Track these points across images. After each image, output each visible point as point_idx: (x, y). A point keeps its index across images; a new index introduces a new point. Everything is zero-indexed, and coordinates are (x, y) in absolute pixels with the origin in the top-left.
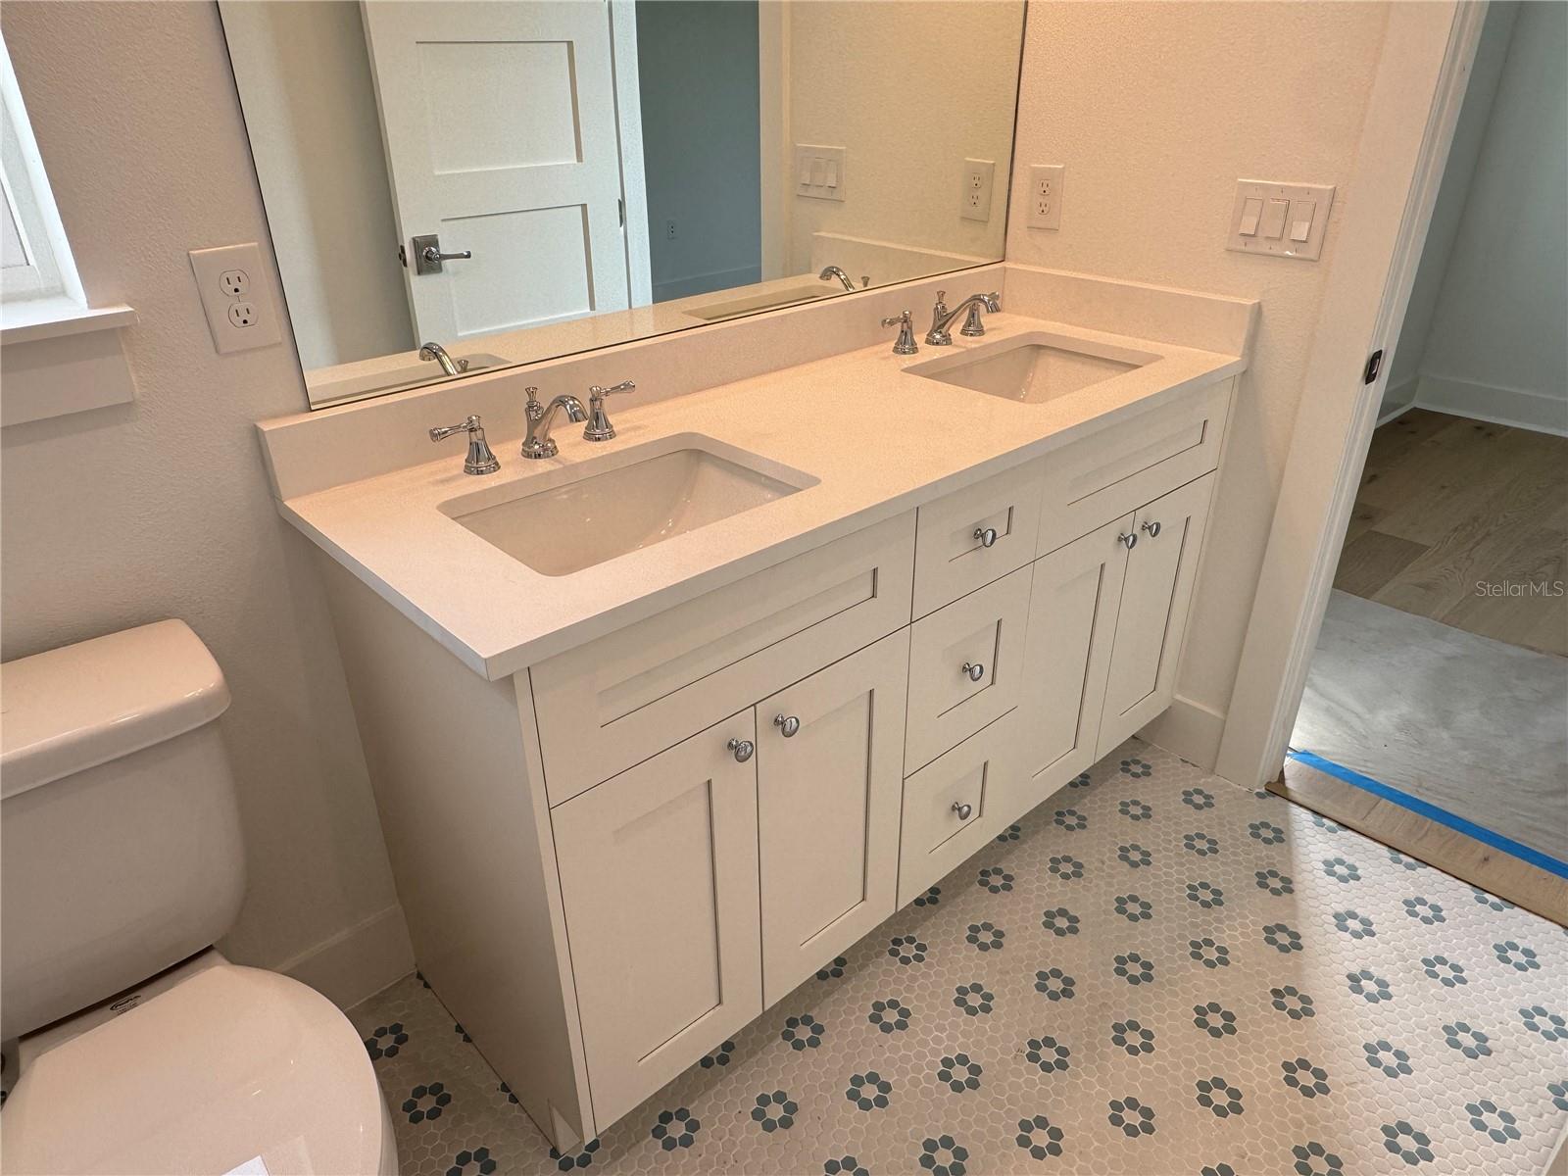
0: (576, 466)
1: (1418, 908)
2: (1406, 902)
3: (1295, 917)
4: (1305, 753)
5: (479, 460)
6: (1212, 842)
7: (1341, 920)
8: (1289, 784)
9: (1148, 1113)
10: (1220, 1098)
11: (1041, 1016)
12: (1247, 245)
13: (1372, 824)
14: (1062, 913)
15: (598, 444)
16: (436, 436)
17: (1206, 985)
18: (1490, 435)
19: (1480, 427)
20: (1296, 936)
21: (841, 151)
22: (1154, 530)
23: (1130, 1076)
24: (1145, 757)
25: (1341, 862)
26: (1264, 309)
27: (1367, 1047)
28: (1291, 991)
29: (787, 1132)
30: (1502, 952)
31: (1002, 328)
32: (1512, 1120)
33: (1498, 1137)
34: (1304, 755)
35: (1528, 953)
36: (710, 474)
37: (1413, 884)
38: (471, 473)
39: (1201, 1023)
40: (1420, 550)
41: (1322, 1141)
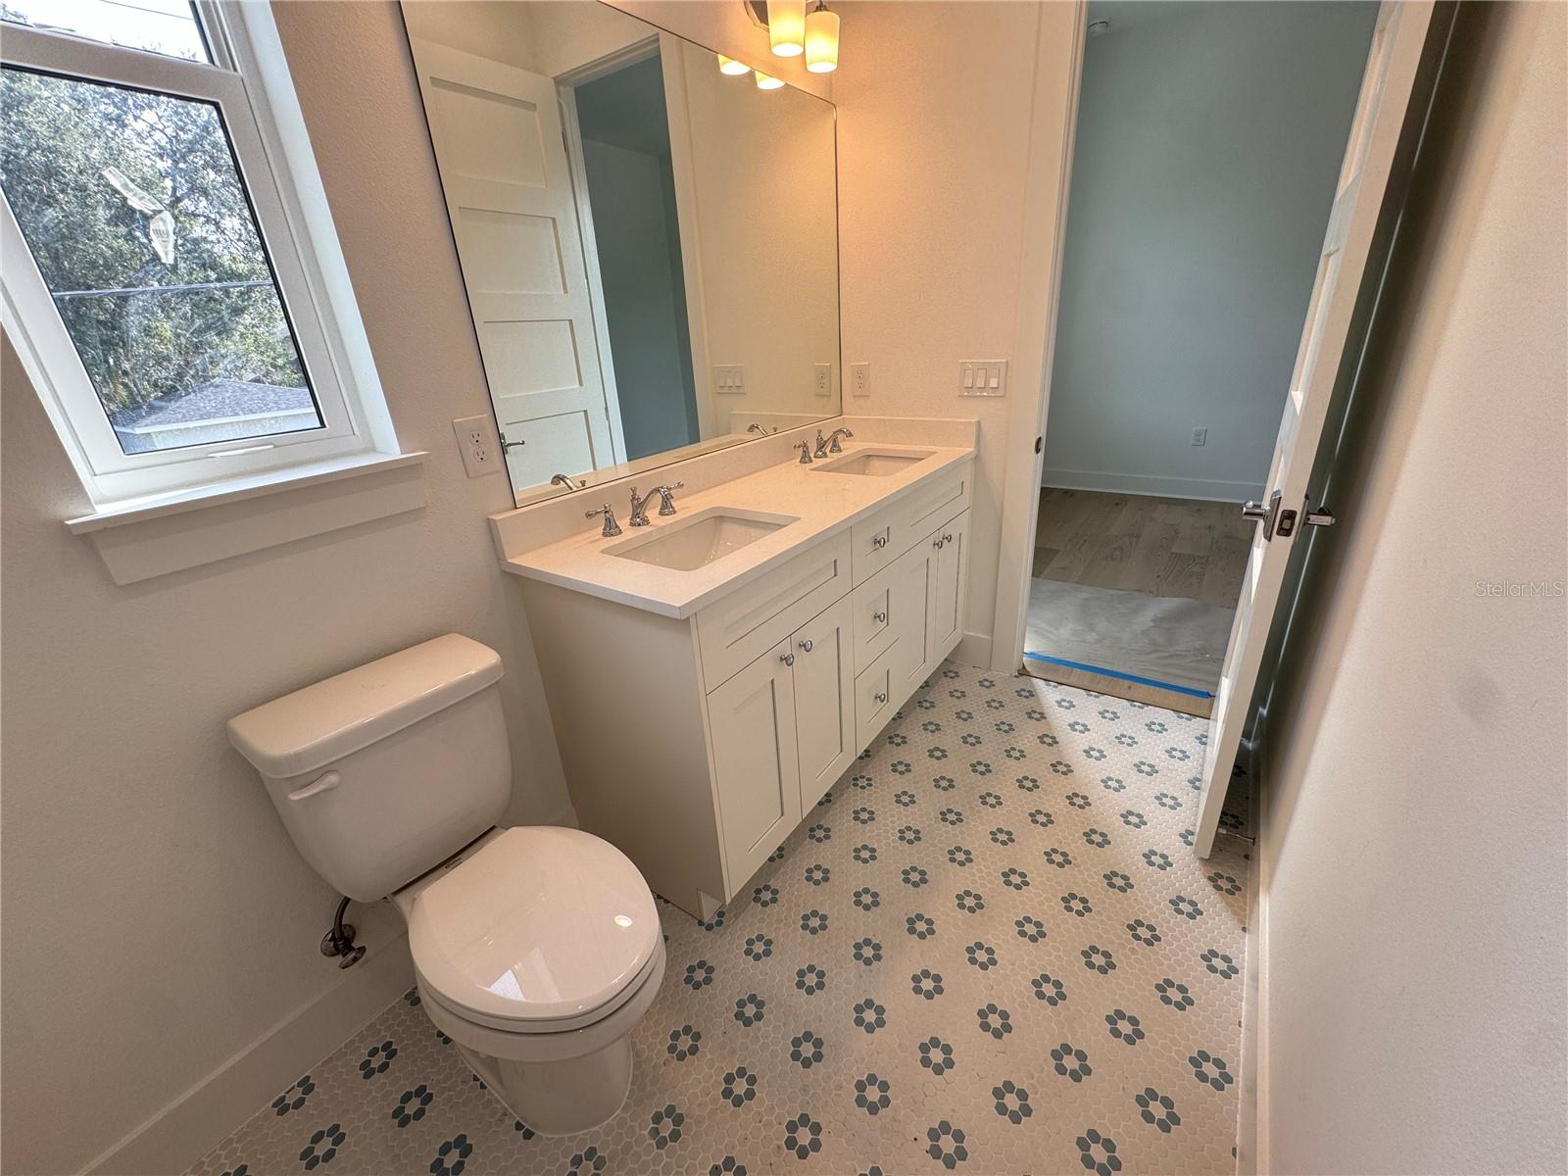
0: (664, 527)
1: (1106, 714)
2: (1100, 713)
3: (1050, 729)
4: (1032, 653)
5: (611, 528)
6: (1000, 702)
7: (1072, 726)
8: (1028, 669)
9: (1009, 833)
10: (1042, 819)
11: (942, 800)
12: (970, 392)
13: (1072, 680)
14: (937, 749)
15: (667, 517)
16: (588, 515)
17: (1018, 770)
18: (1072, 495)
19: (1066, 492)
20: (1054, 738)
21: (740, 367)
22: (949, 539)
23: (995, 818)
24: (953, 668)
25: (1064, 700)
26: (982, 425)
27: (1102, 781)
28: (1060, 763)
29: (827, 883)
30: (1149, 726)
31: (850, 448)
32: (1177, 799)
33: (1173, 808)
34: (1032, 654)
35: (1160, 725)
36: (728, 527)
37: (1100, 703)
38: (607, 536)
39: (1022, 787)
40: (1056, 552)
41: (1095, 827)
